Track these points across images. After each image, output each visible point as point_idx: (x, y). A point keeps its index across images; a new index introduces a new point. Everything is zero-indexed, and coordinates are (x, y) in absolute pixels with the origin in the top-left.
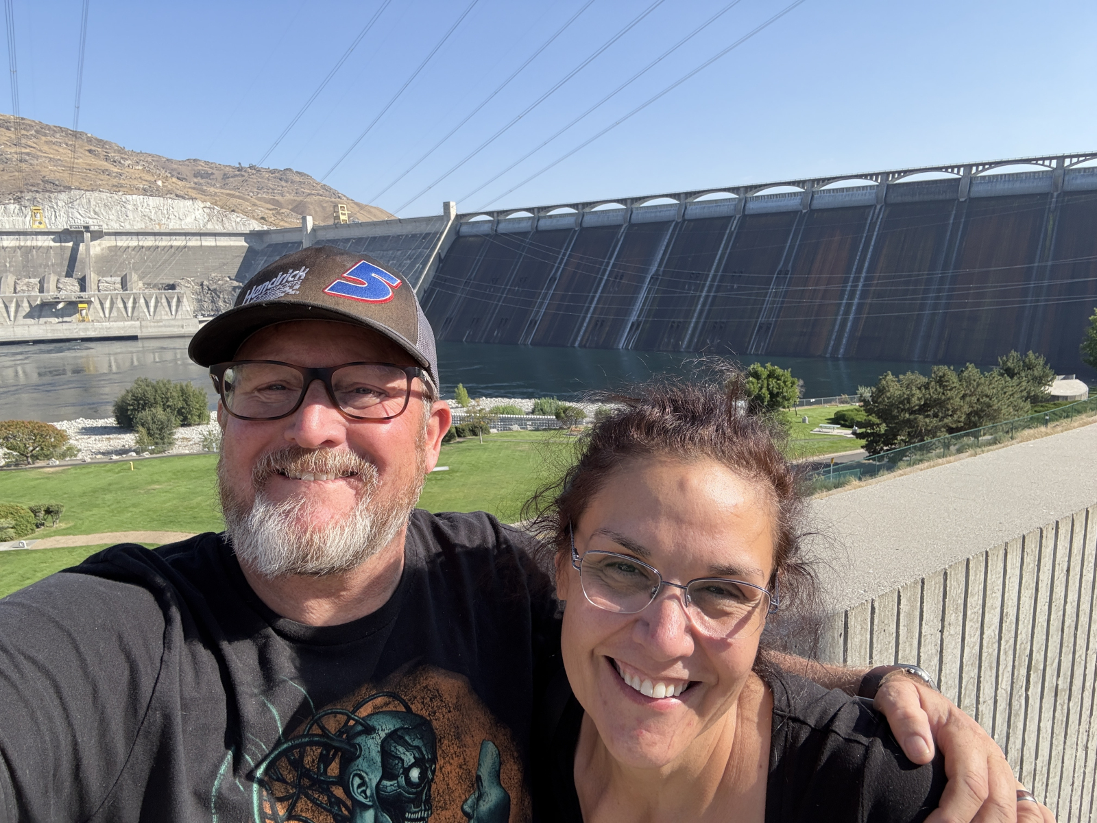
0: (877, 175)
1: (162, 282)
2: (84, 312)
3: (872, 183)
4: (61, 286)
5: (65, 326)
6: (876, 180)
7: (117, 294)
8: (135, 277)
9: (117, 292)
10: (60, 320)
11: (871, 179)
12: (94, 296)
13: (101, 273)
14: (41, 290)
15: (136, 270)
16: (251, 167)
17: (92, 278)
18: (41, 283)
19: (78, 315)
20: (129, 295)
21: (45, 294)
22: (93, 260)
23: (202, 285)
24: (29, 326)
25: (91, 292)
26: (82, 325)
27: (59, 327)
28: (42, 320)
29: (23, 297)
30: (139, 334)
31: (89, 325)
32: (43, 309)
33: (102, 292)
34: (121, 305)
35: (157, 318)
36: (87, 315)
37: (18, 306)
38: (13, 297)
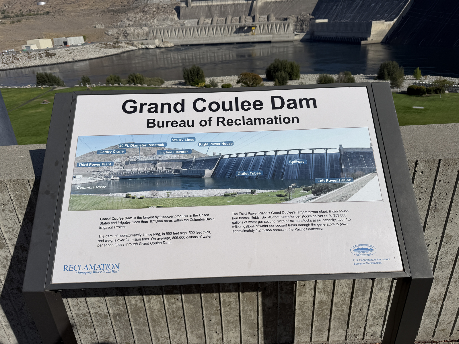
1: (282, 17)
2: (253, 31)
4: (246, 20)
5: (247, 37)
7: (266, 23)
8: (272, 15)
9: (265, 22)
10: (245, 34)
12: (257, 24)
13: (261, 14)
14: (240, 22)
15: (273, 12)
17: (257, 16)
18: (240, 19)
19: (251, 32)
20: (270, 24)
21: (241, 23)
22: (258, 8)
23: (298, 18)
24: (235, 37)
25: (257, 22)
26: (252, 37)
27: (245, 37)
28: (239, 34)
29: (234, 25)
30: (272, 40)
31: (255, 36)
32: (240, 30)
33: (260, 22)
34: (266, 28)
35: (279, 33)
36: (254, 32)
37: (232, 28)
38: (230, 25)
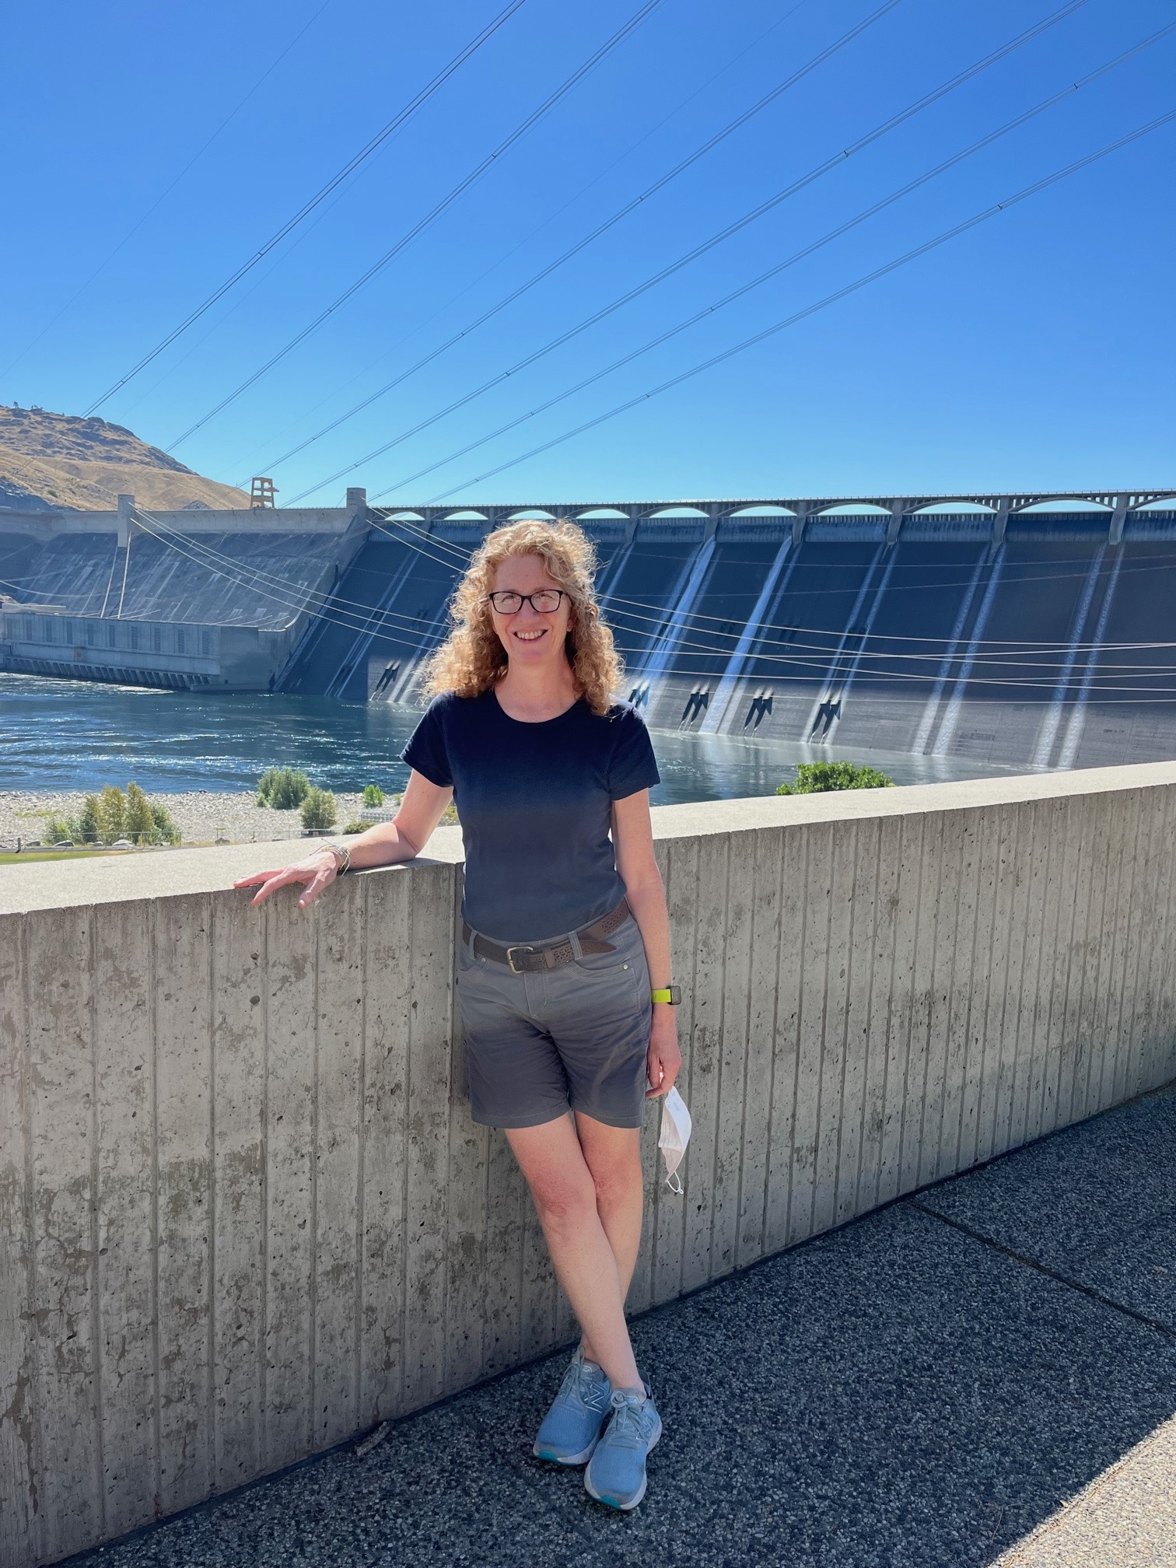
0: (996, 499)
3: (989, 510)
6: (994, 506)
11: (987, 504)
16: (37, 411)
